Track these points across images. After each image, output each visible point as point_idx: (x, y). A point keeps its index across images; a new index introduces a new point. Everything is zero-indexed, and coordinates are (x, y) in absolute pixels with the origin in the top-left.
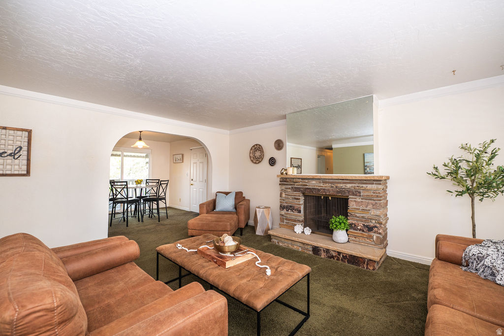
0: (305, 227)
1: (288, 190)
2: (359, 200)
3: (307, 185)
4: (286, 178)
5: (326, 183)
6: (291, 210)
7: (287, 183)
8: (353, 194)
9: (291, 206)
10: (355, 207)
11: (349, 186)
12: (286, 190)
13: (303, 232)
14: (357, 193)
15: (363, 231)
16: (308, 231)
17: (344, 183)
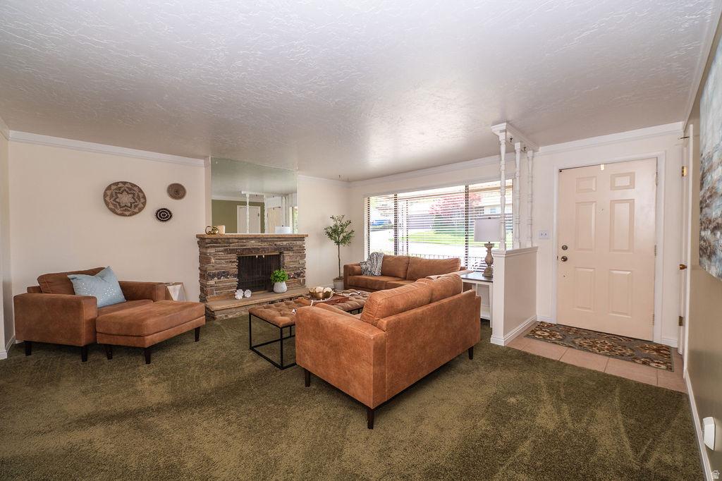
0: (244, 291)
1: (220, 253)
2: (291, 254)
3: (245, 246)
4: (217, 239)
5: (265, 241)
6: (224, 276)
7: (218, 245)
8: (288, 250)
9: (224, 272)
10: (289, 260)
11: (285, 243)
12: (217, 253)
13: (244, 296)
14: (289, 249)
15: (295, 278)
16: (248, 294)
17: (280, 241)
